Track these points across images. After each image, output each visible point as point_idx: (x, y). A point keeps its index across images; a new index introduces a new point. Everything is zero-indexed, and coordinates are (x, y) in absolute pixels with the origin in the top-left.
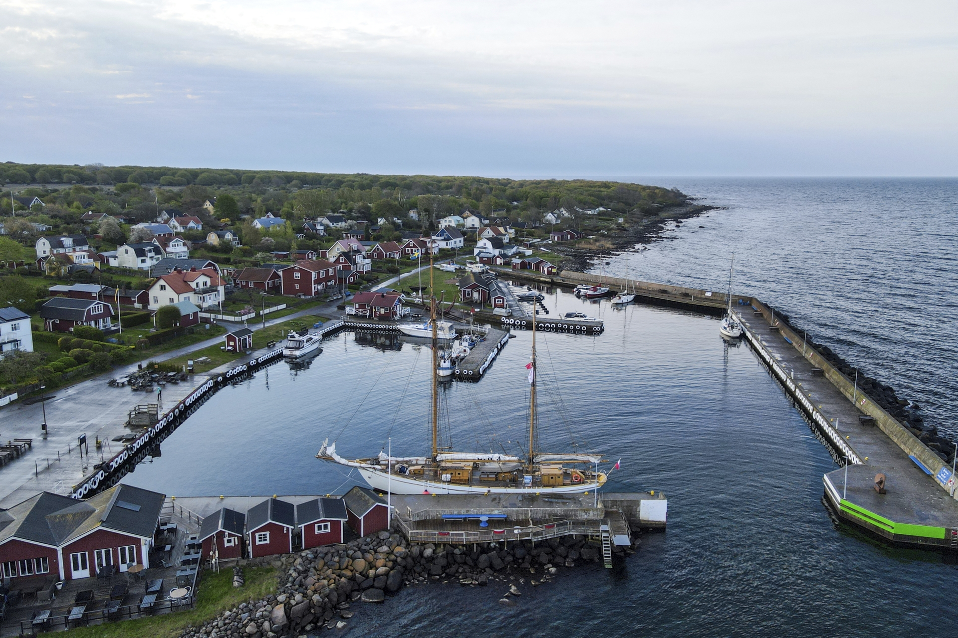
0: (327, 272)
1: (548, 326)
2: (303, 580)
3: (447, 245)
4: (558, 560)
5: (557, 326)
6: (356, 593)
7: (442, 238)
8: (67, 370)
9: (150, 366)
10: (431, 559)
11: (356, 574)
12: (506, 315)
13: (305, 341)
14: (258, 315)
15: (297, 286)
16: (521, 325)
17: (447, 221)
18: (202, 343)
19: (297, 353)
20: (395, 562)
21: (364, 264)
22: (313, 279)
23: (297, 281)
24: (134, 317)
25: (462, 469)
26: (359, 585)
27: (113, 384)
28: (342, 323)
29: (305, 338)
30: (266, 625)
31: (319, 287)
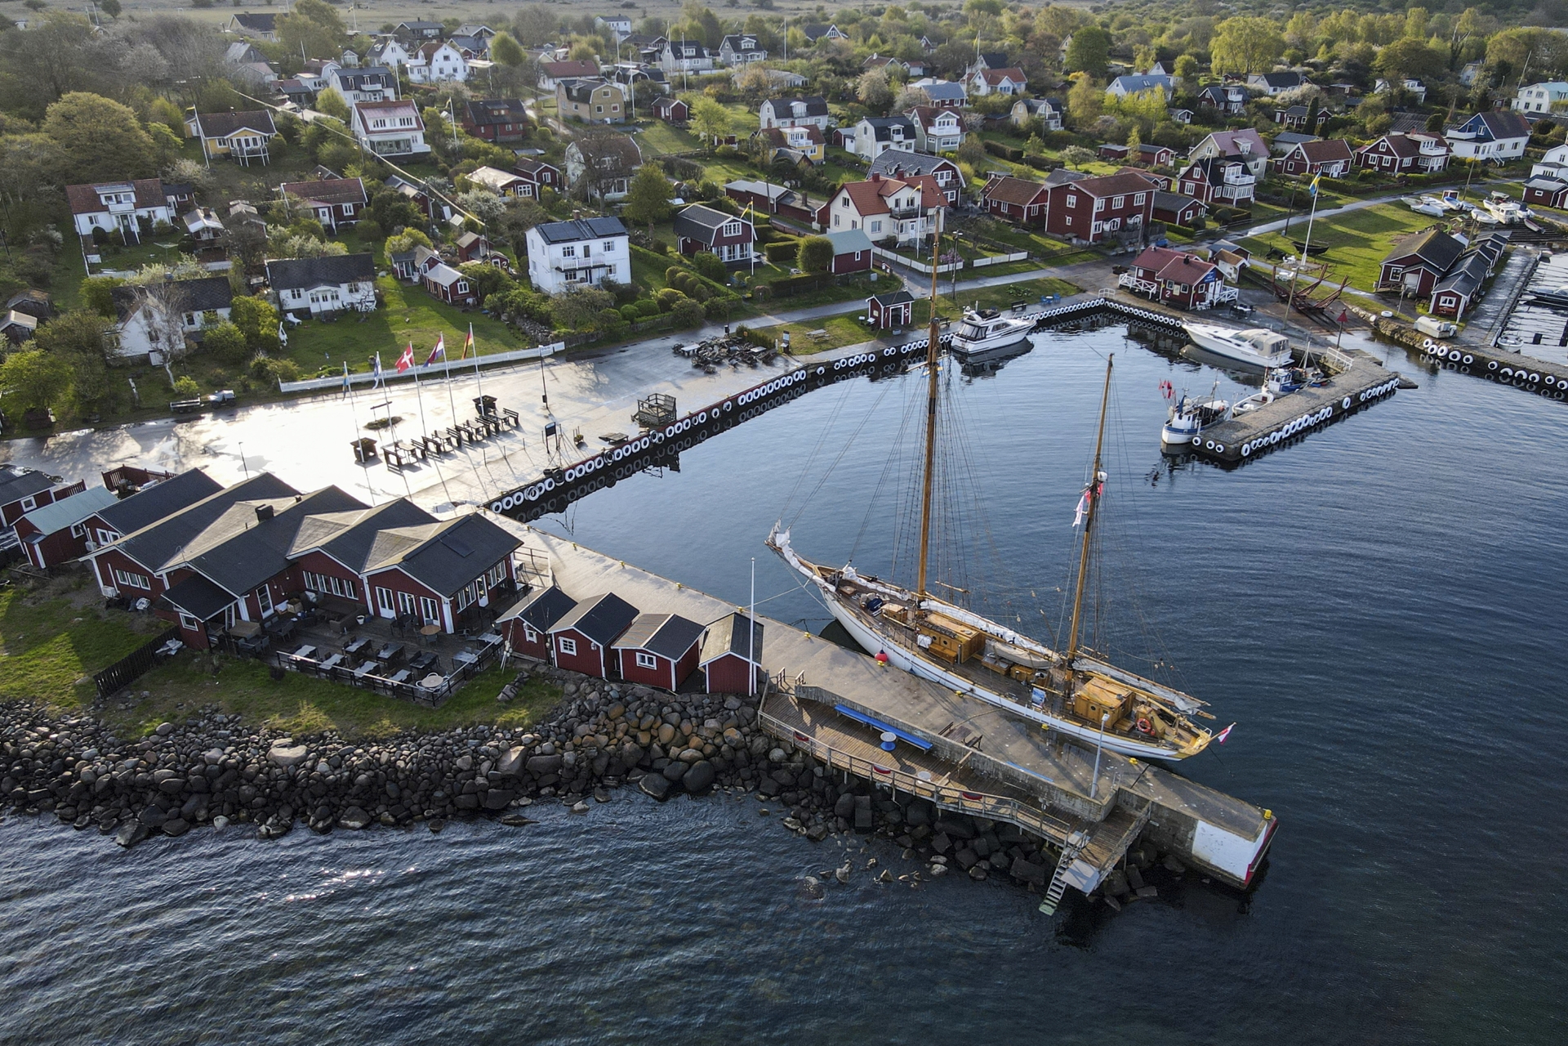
0: (1129, 200)
1: (1521, 375)
2: (576, 725)
3: (1477, 151)
4: (964, 857)
5: (1542, 380)
6: (639, 771)
7: (1472, 135)
8: (639, 319)
9: (741, 331)
10: (775, 766)
11: (655, 745)
12: (1437, 335)
13: (991, 328)
14: (968, 266)
15: (1069, 220)
16: (1460, 363)
17: (1534, 94)
18: (850, 303)
19: (971, 347)
20: (718, 747)
21: (1239, 184)
22: (1095, 211)
23: (1070, 212)
24: (786, 246)
25: (952, 636)
26: (652, 762)
27: (678, 351)
28: (1101, 302)
29: (991, 323)
30: (486, 765)
31: (1107, 227)
